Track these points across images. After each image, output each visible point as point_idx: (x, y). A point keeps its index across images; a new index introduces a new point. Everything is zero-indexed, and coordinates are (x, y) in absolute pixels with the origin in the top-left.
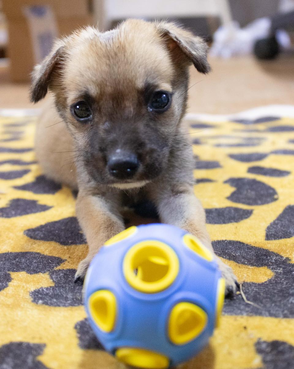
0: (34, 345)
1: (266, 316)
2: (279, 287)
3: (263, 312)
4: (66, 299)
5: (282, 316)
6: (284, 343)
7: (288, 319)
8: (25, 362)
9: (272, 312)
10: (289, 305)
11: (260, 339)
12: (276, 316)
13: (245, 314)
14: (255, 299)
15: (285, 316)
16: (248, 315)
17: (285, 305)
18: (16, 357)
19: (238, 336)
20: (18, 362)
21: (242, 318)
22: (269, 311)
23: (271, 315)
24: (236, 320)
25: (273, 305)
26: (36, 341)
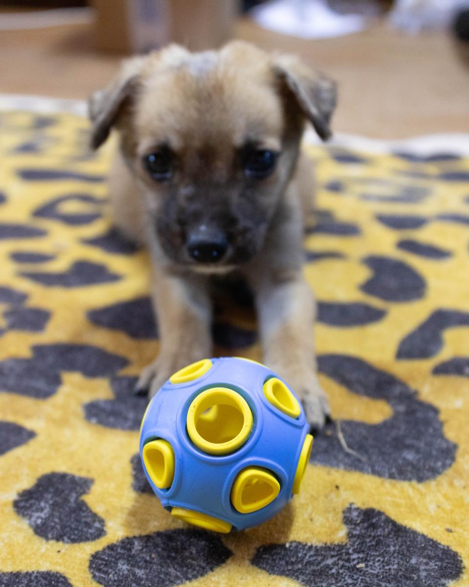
0: (81, 479)
1: (368, 473)
2: (394, 433)
3: (366, 467)
4: (126, 419)
5: (387, 475)
6: (380, 513)
7: (393, 481)
8: (66, 500)
9: (376, 468)
10: (400, 462)
11: (351, 504)
12: (379, 474)
13: (342, 467)
14: (361, 447)
15: (392, 476)
16: (345, 469)
17: (395, 460)
18: (58, 493)
19: (326, 496)
20: (58, 499)
21: (337, 471)
22: (373, 467)
23: (375, 472)
24: (329, 473)
25: (380, 459)
26: (83, 474)
